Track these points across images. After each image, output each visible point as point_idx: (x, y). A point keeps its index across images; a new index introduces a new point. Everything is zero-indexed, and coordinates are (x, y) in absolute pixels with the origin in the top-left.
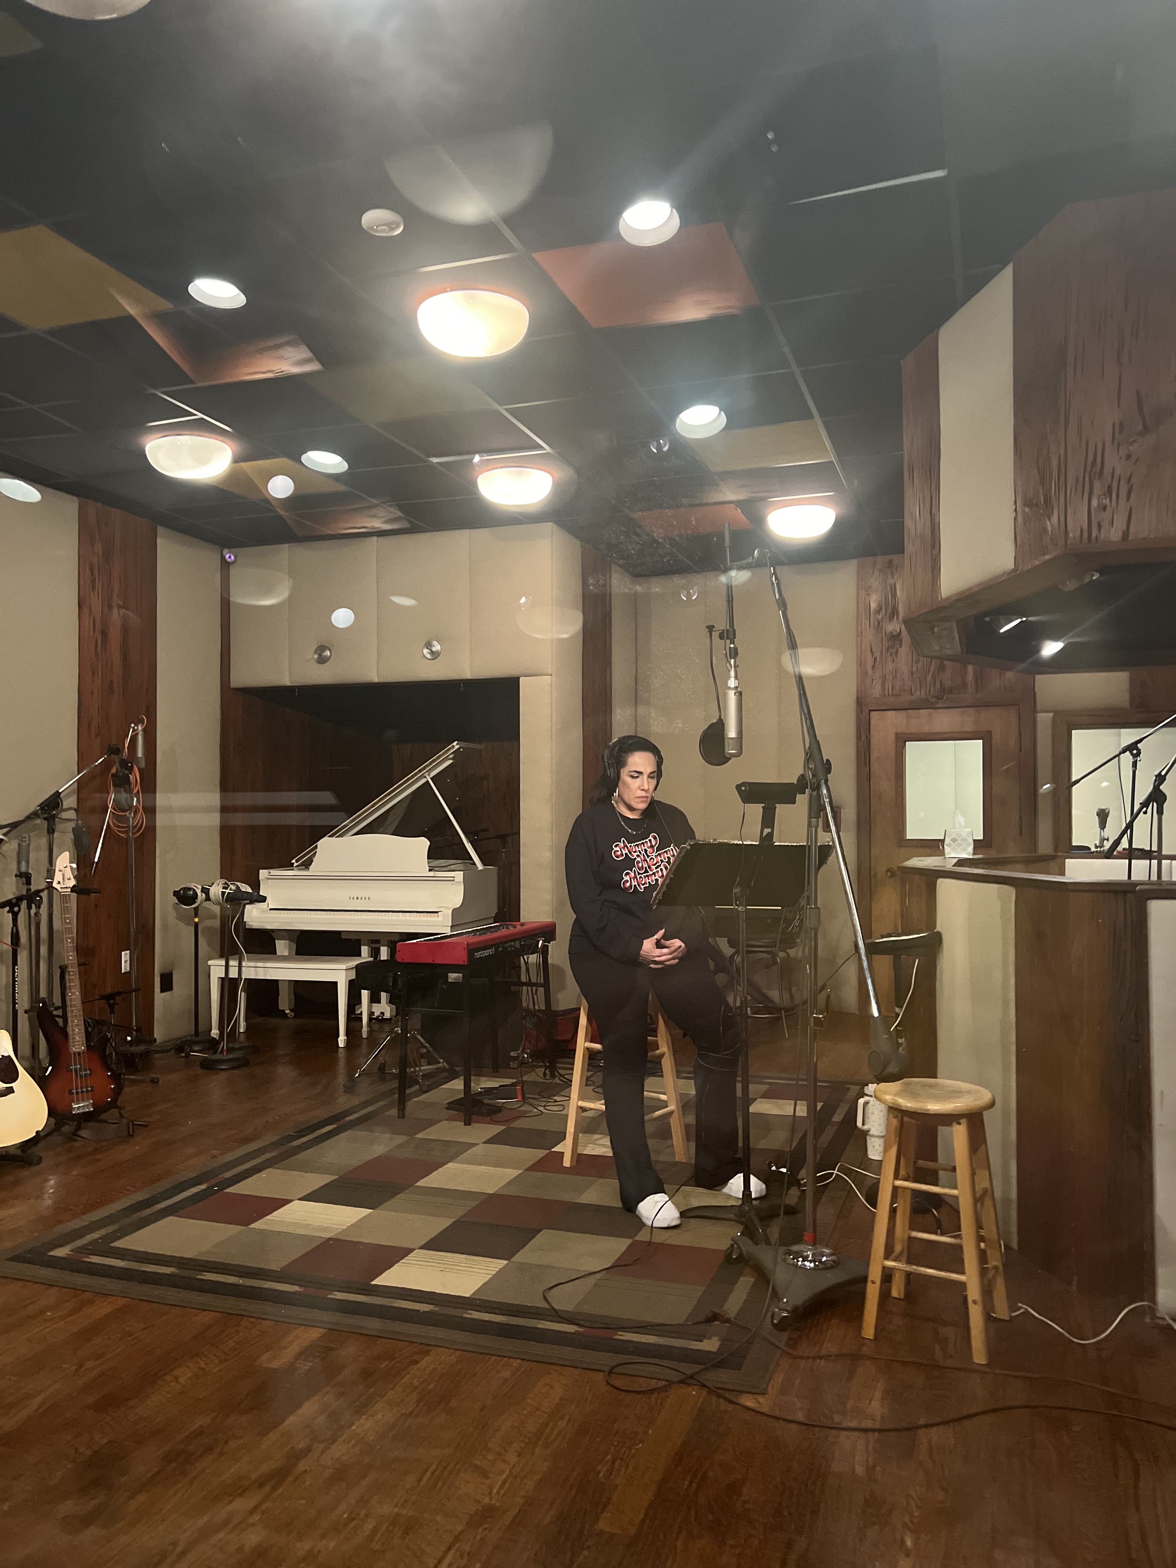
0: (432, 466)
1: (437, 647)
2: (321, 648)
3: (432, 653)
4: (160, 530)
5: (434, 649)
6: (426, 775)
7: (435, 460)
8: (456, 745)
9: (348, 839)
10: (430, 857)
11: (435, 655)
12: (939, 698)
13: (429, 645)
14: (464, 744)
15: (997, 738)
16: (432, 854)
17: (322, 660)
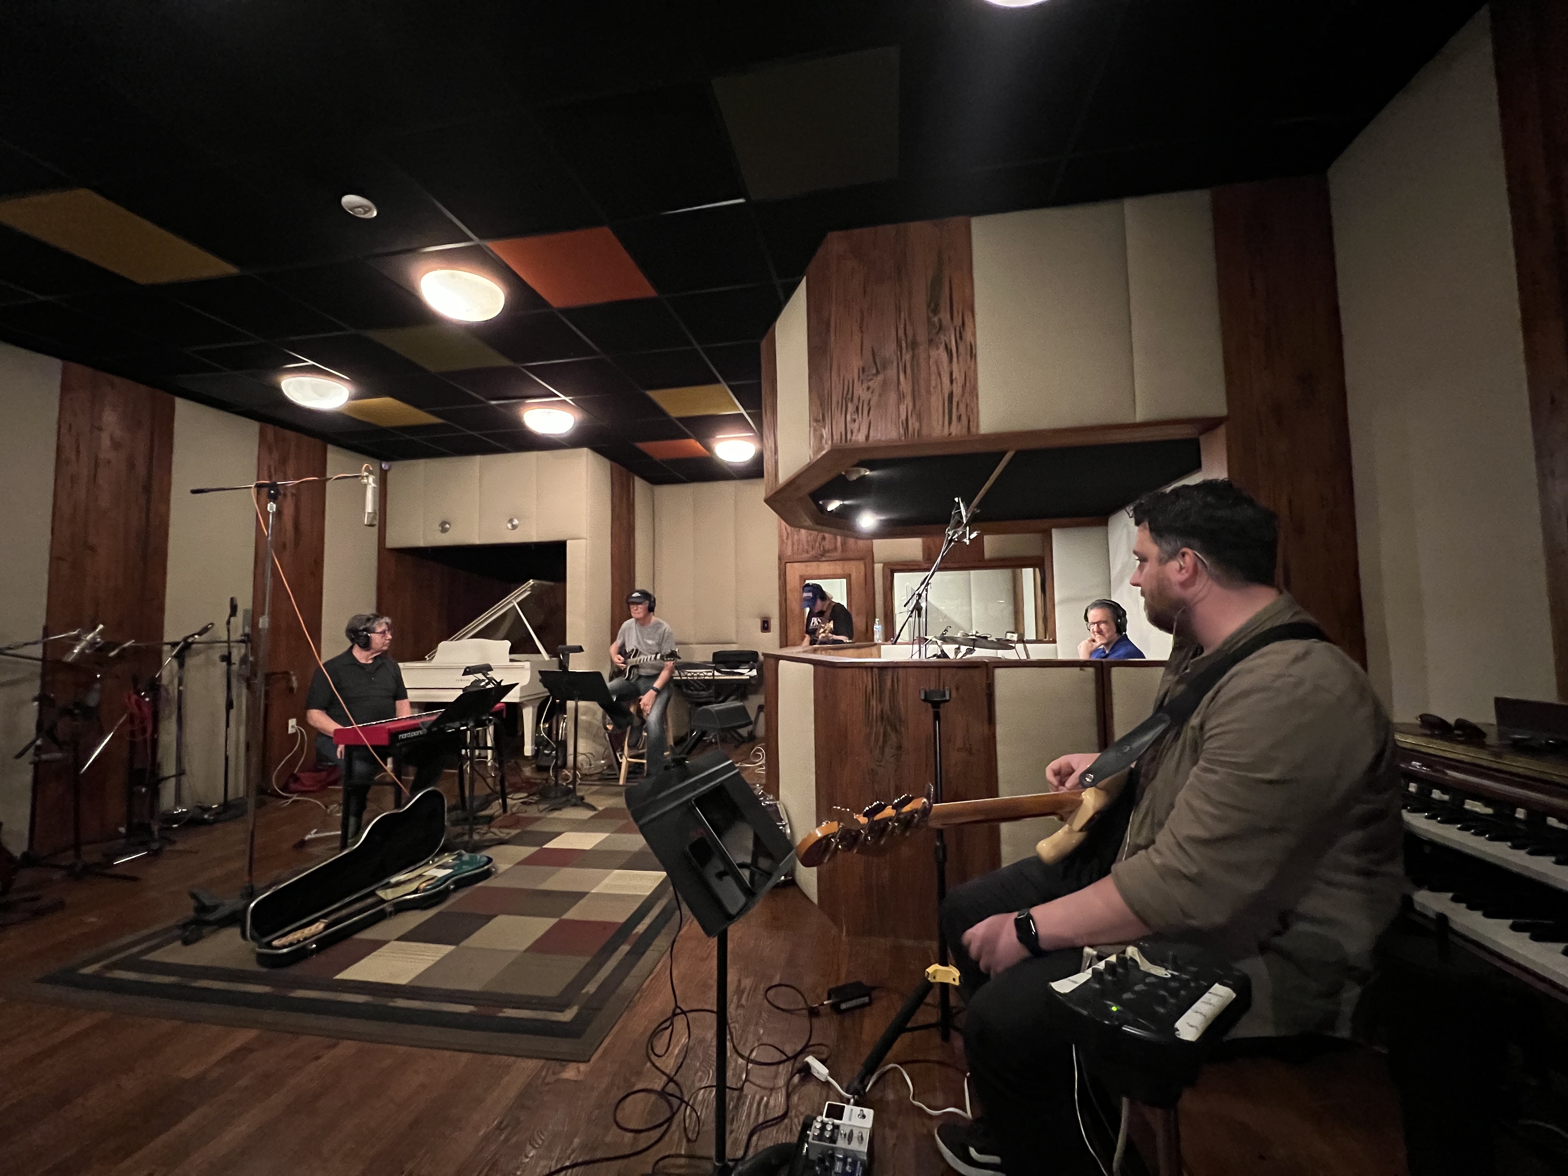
0: (493, 406)
1: (516, 522)
2: (443, 524)
3: (513, 526)
4: (330, 447)
5: (514, 523)
6: (513, 601)
7: (493, 402)
8: (531, 582)
9: (466, 641)
10: (511, 653)
11: (514, 527)
12: (822, 555)
13: (511, 521)
14: (537, 582)
15: (853, 577)
16: (512, 651)
17: (444, 530)
